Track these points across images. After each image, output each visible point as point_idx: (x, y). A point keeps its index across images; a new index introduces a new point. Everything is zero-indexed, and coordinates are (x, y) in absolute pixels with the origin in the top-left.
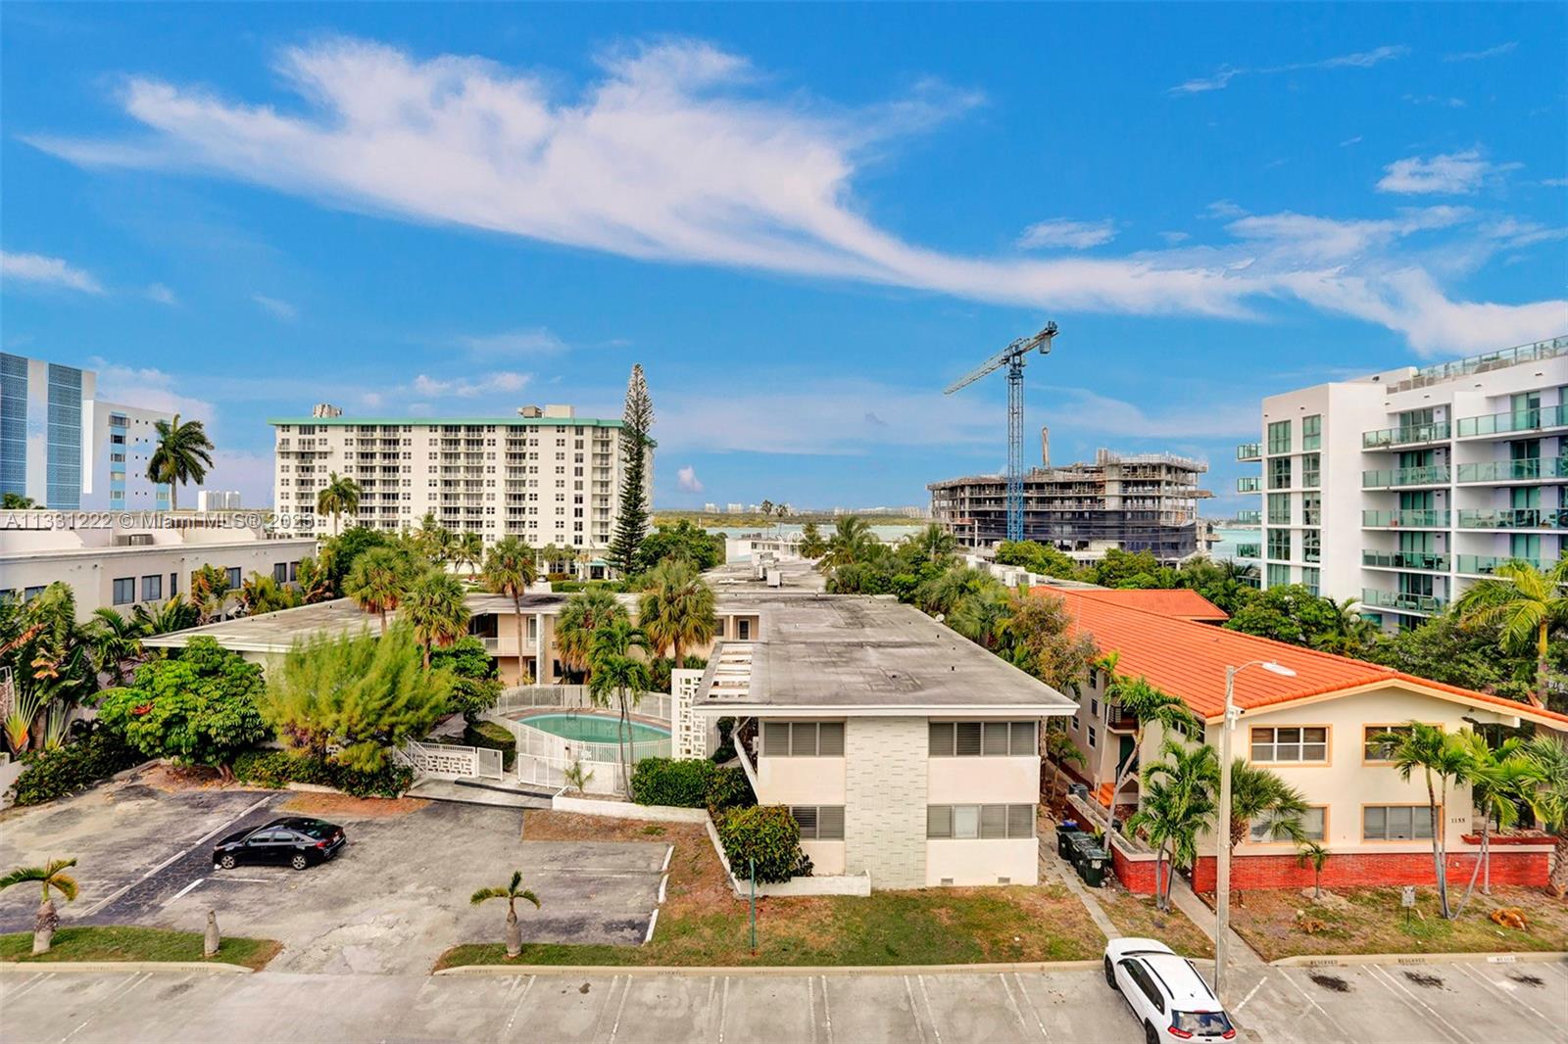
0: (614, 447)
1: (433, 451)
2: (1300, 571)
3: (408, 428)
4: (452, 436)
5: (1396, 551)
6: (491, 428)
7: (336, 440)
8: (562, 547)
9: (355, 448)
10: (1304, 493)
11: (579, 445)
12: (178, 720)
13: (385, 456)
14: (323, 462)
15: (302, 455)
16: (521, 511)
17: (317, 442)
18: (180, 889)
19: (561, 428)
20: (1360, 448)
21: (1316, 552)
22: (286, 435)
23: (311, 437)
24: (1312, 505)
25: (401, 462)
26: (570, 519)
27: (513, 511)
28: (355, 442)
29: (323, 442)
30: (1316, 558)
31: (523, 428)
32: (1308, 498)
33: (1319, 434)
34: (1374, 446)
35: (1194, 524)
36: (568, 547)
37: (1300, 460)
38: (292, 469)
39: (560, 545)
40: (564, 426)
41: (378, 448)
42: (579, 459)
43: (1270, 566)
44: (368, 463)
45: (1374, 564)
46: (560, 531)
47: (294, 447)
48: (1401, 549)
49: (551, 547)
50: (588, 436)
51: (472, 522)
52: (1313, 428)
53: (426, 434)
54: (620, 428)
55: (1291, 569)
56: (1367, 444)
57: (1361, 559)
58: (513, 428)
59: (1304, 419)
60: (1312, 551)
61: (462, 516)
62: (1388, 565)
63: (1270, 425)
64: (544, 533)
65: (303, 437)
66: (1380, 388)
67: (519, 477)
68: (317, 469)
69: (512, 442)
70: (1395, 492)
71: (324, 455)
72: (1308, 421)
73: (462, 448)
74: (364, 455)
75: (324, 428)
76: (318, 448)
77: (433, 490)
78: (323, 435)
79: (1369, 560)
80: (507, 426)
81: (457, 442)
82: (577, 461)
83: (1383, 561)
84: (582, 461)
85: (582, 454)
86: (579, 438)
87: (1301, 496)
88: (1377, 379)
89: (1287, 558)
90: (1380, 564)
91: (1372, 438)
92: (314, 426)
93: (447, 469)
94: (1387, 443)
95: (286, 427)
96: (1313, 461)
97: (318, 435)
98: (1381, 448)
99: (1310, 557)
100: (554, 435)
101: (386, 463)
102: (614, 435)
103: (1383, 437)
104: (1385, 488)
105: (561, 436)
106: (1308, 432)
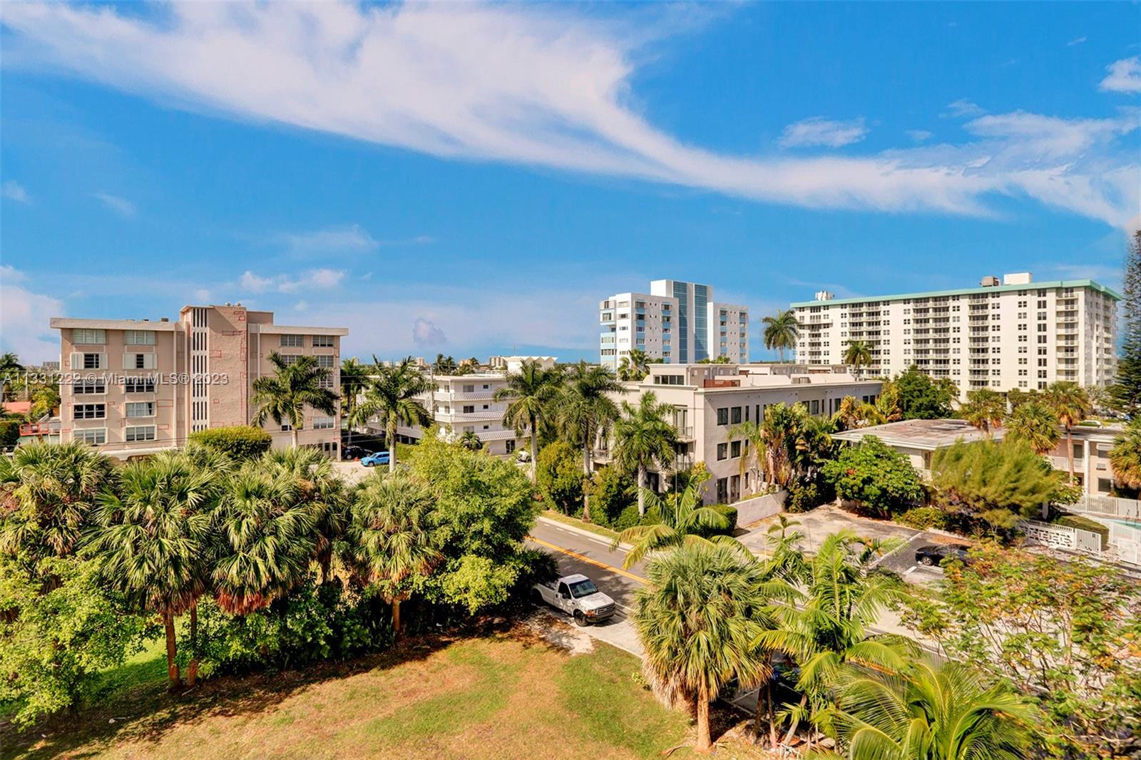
0: (1081, 306)
1: (907, 318)
3: (887, 303)
4: (921, 306)
6: (956, 297)
7: (834, 315)
8: (1028, 391)
9: (849, 319)
11: (1042, 305)
12: (868, 481)
13: (870, 324)
14: (826, 330)
15: (813, 327)
16: (985, 361)
17: (822, 317)
18: (907, 569)
19: (1022, 292)
22: (802, 314)
23: (818, 314)
25: (882, 328)
26: (1033, 367)
27: (977, 361)
28: (848, 315)
29: (827, 316)
31: (985, 295)
36: (1033, 391)
38: (807, 336)
39: (1023, 390)
40: (1025, 291)
41: (865, 318)
42: (1042, 317)
44: (858, 329)
46: (1023, 378)
47: (807, 321)
49: (1016, 391)
50: (1051, 298)
51: (940, 371)
53: (902, 306)
54: (1086, 288)
58: (975, 296)
61: (931, 366)
64: (1006, 379)
65: (813, 314)
67: (982, 334)
68: (822, 335)
69: (974, 307)
71: (827, 326)
73: (931, 314)
74: (854, 324)
75: (826, 307)
76: (823, 321)
77: (907, 346)
78: (826, 312)
80: (970, 295)
81: (926, 310)
82: (1039, 318)
84: (1045, 318)
85: (1045, 313)
86: (1042, 299)
92: (820, 307)
93: (917, 331)
95: (802, 309)
97: (823, 312)
100: (1016, 299)
101: (871, 328)
102: (1080, 295)
105: (1022, 298)
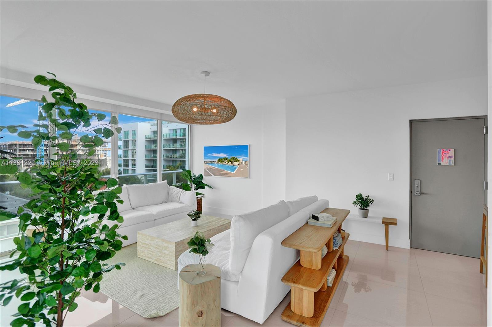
2: (131, 170)
5: (152, 164)
10: (132, 150)
20: (144, 139)
21: (135, 165)
24: (134, 153)
30: (135, 167)
32: (133, 151)
33: (135, 135)
34: (147, 139)
35: (106, 158)
37: (131, 141)
43: (124, 169)
45: (147, 168)
48: (153, 164)
52: (134, 134)
55: (129, 170)
56: (146, 138)
57: (145, 166)
59: (132, 131)
60: (134, 165)
62: (150, 168)
63: (124, 131)
66: (149, 125)
70: (152, 150)
72: (133, 131)
79: (146, 167)
83: (149, 167)
87: (131, 151)
88: (149, 122)
89: (128, 167)
90: (149, 168)
91: (147, 137)
94: (150, 138)
96: (134, 141)
98: (149, 139)
99: (133, 166)
103: (150, 136)
104: (149, 149)
106: (133, 134)
